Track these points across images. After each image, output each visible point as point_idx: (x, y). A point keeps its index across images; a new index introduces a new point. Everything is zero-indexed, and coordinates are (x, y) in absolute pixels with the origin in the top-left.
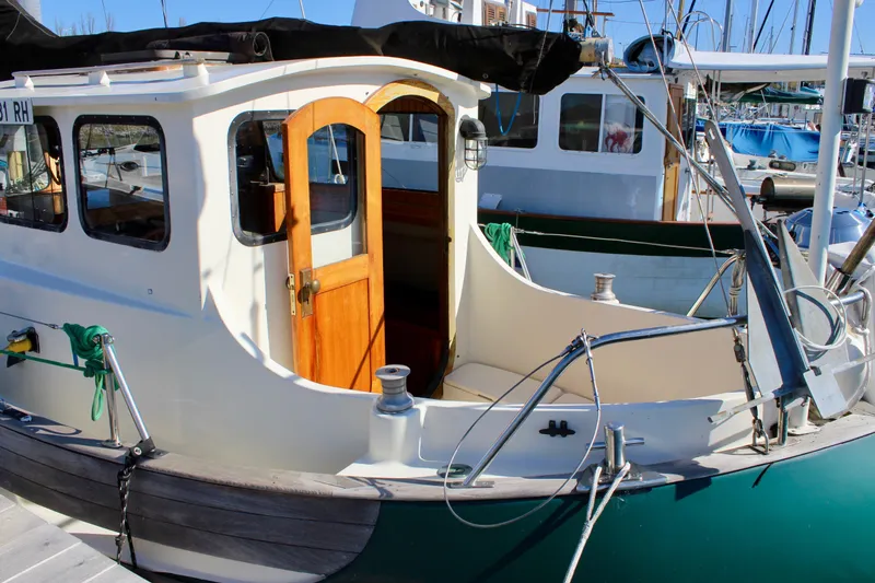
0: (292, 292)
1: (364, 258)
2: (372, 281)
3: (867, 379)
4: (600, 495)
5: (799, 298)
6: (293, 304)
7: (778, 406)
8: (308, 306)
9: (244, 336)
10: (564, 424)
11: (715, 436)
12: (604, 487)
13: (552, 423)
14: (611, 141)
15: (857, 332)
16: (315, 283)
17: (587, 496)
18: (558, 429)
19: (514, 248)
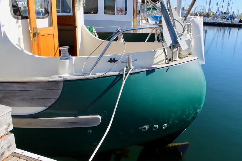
0: (31, 34)
1: (52, 28)
2: (55, 35)
3: (192, 46)
4: (126, 74)
5: (175, 20)
6: (32, 38)
7: (171, 50)
8: (36, 39)
9: (17, 45)
10: (114, 59)
11: (155, 61)
12: (127, 72)
13: (111, 59)
14: (118, 12)
15: (189, 34)
16: (38, 31)
17: (122, 75)
18: (113, 61)
19: (94, 32)
